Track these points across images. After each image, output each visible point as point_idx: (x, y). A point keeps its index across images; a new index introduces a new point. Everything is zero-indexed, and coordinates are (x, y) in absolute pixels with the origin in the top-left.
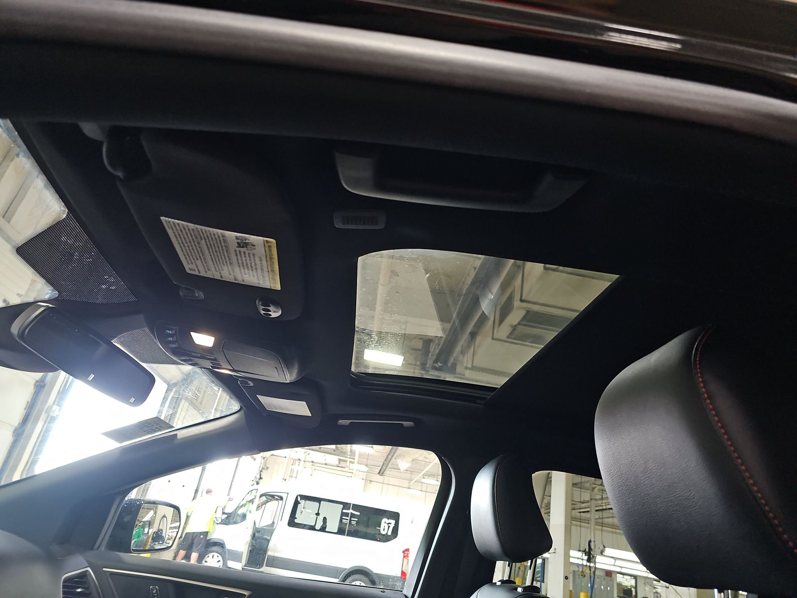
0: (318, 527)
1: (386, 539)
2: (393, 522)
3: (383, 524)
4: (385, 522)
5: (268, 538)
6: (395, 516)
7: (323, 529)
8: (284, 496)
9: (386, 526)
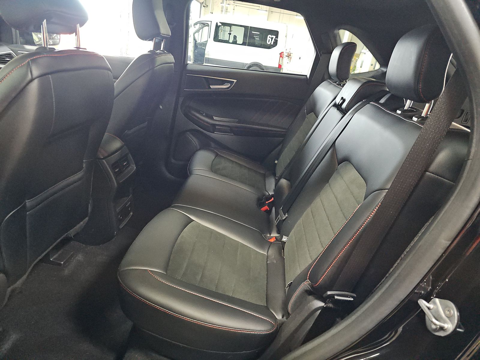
0: (231, 41)
1: (269, 47)
2: (274, 37)
3: (268, 38)
4: (270, 37)
5: (205, 48)
6: (276, 33)
7: (235, 42)
8: (209, 23)
9: (270, 40)
